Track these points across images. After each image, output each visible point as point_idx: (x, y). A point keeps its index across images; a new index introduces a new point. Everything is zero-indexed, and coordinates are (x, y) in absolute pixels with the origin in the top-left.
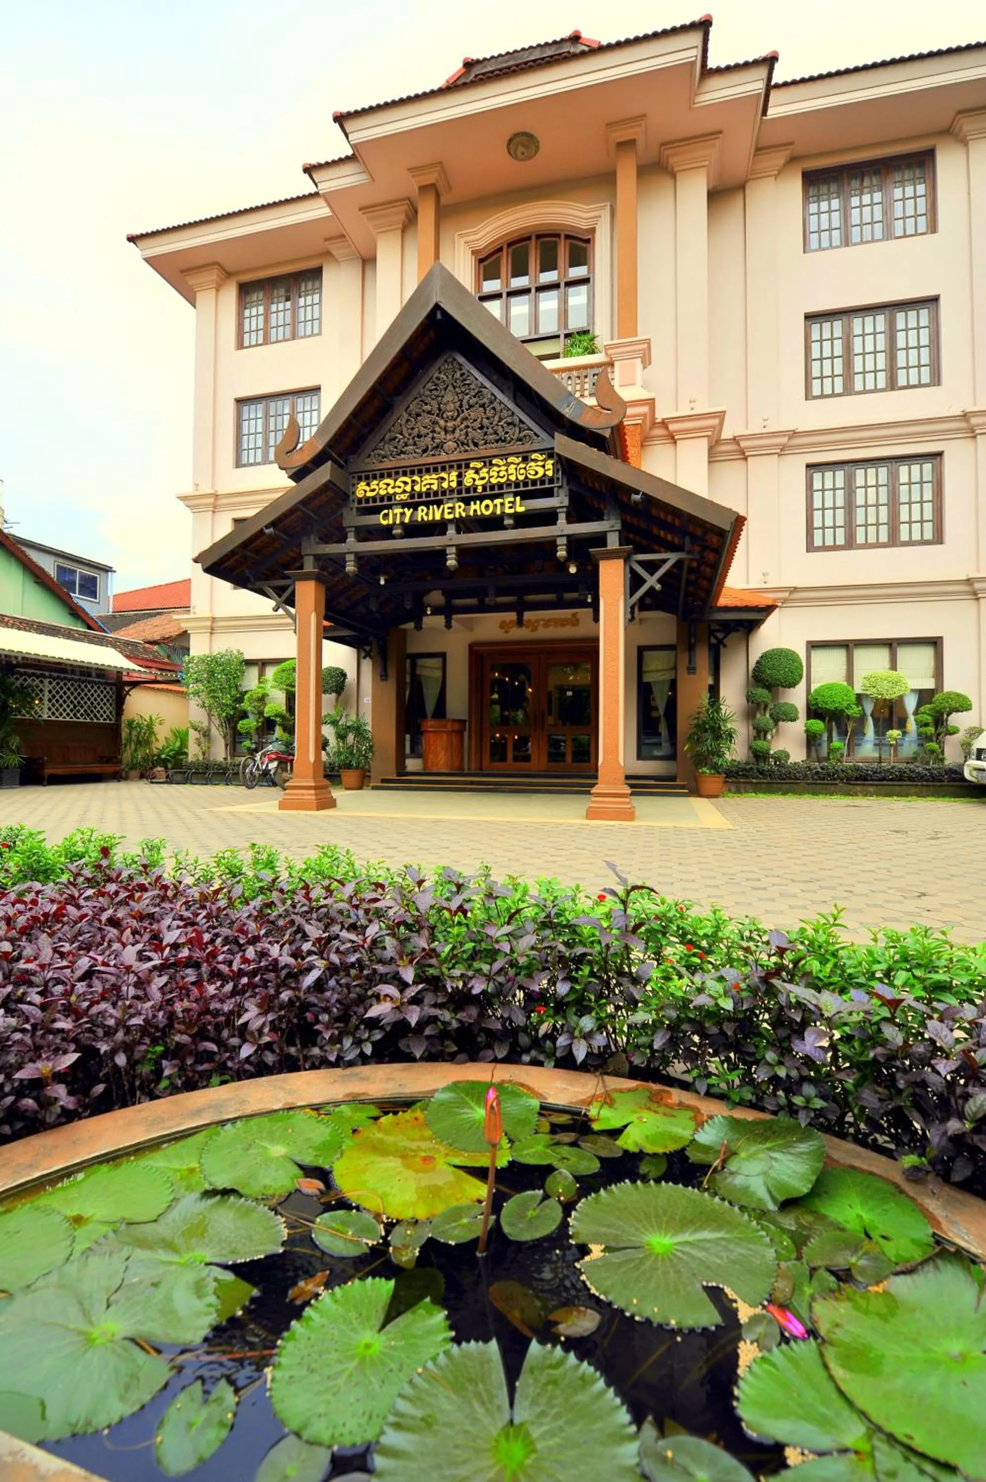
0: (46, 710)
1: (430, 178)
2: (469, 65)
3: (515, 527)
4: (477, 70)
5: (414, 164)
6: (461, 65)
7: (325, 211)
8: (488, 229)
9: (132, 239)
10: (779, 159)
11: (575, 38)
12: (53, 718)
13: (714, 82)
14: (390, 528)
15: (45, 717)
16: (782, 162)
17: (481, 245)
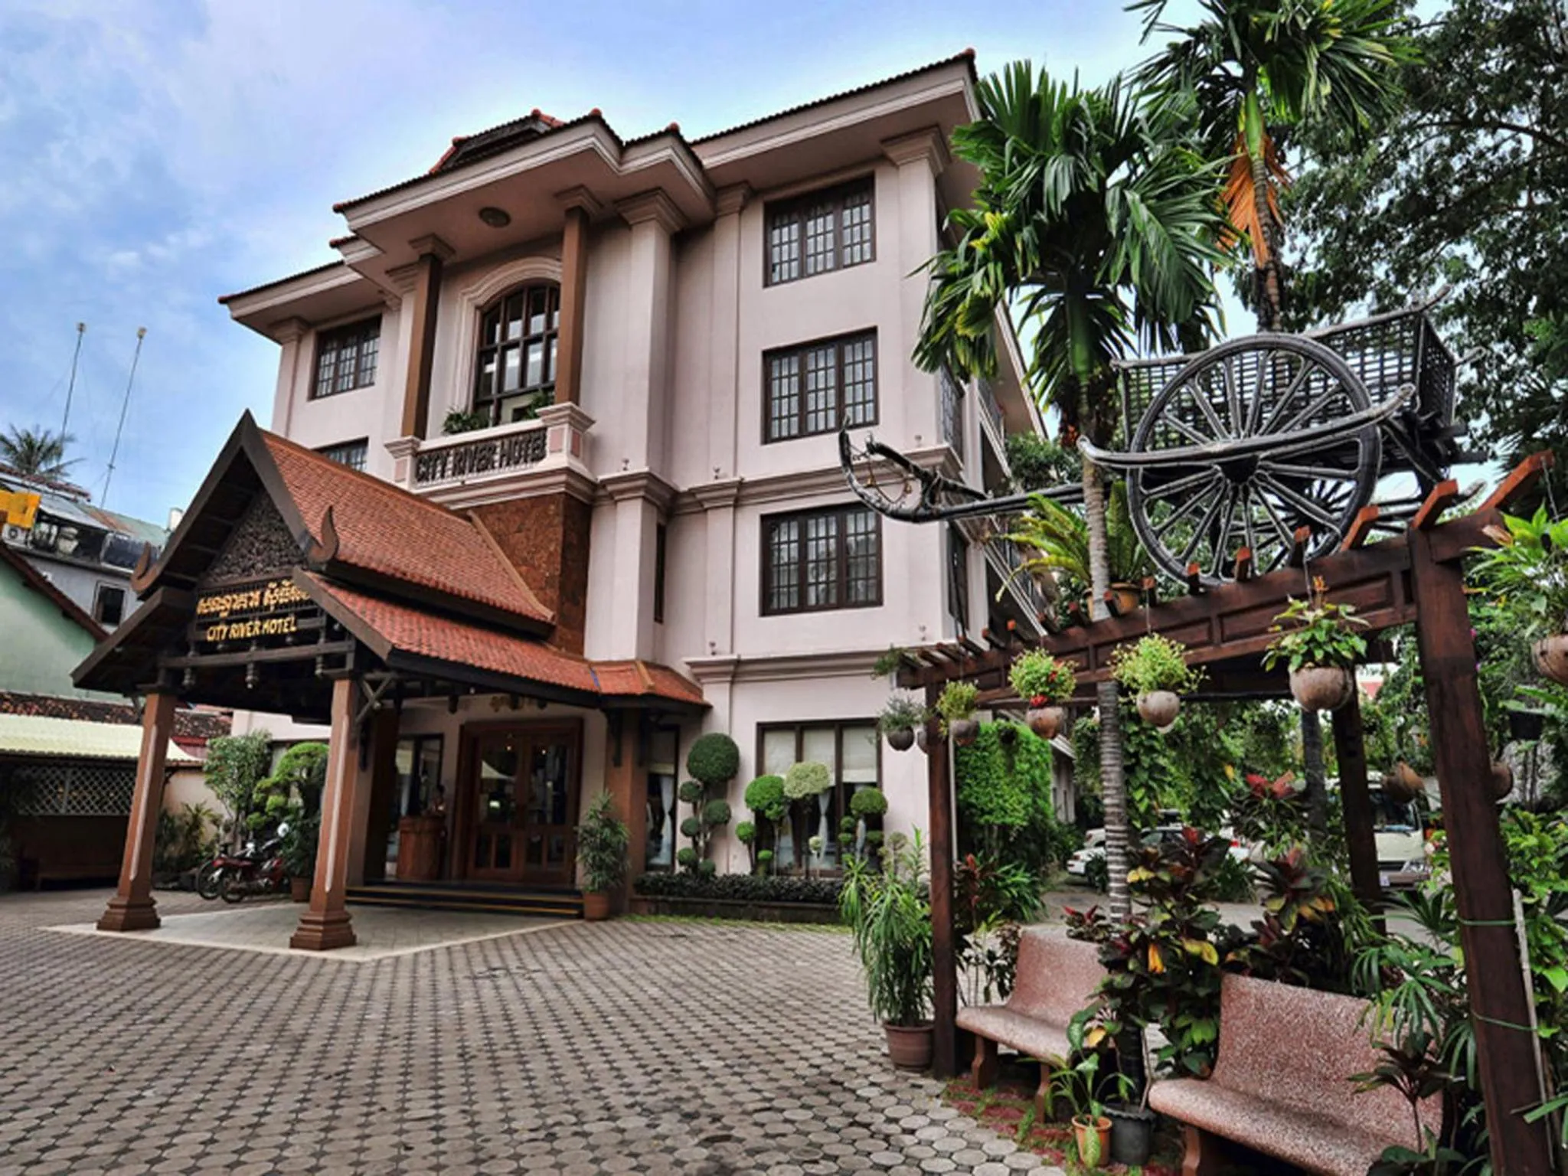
0: (65, 803)
1: (427, 248)
2: (459, 143)
3: (295, 644)
4: (467, 148)
5: (413, 237)
6: (450, 145)
7: (355, 276)
8: (485, 286)
9: (223, 301)
10: (737, 198)
11: (536, 116)
12: (73, 812)
13: (633, 153)
14: (215, 643)
15: (62, 811)
16: (740, 199)
17: (481, 301)
